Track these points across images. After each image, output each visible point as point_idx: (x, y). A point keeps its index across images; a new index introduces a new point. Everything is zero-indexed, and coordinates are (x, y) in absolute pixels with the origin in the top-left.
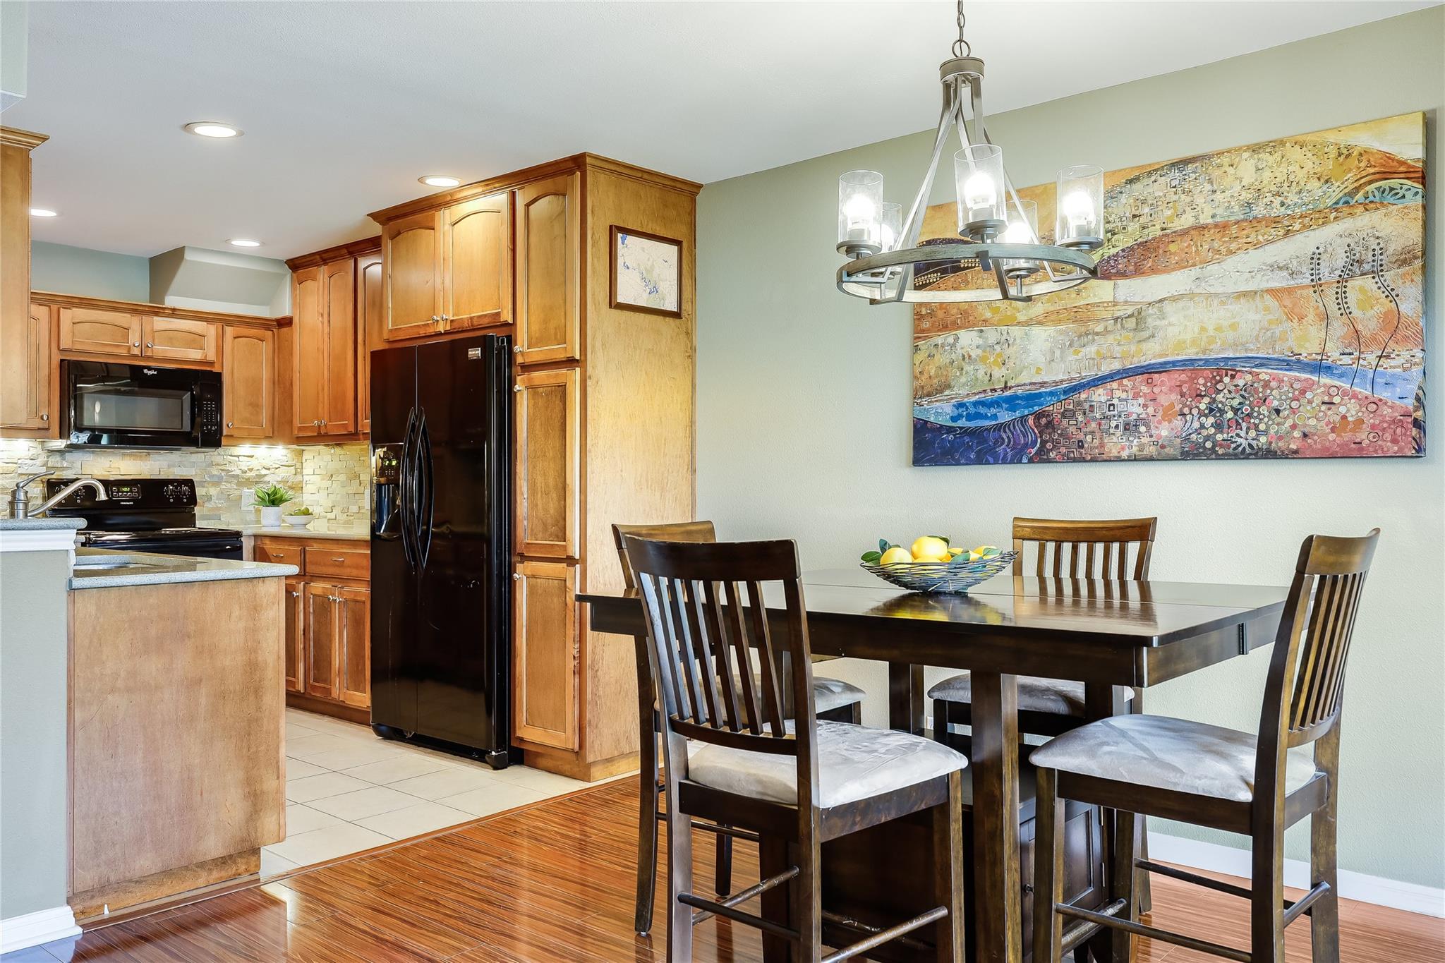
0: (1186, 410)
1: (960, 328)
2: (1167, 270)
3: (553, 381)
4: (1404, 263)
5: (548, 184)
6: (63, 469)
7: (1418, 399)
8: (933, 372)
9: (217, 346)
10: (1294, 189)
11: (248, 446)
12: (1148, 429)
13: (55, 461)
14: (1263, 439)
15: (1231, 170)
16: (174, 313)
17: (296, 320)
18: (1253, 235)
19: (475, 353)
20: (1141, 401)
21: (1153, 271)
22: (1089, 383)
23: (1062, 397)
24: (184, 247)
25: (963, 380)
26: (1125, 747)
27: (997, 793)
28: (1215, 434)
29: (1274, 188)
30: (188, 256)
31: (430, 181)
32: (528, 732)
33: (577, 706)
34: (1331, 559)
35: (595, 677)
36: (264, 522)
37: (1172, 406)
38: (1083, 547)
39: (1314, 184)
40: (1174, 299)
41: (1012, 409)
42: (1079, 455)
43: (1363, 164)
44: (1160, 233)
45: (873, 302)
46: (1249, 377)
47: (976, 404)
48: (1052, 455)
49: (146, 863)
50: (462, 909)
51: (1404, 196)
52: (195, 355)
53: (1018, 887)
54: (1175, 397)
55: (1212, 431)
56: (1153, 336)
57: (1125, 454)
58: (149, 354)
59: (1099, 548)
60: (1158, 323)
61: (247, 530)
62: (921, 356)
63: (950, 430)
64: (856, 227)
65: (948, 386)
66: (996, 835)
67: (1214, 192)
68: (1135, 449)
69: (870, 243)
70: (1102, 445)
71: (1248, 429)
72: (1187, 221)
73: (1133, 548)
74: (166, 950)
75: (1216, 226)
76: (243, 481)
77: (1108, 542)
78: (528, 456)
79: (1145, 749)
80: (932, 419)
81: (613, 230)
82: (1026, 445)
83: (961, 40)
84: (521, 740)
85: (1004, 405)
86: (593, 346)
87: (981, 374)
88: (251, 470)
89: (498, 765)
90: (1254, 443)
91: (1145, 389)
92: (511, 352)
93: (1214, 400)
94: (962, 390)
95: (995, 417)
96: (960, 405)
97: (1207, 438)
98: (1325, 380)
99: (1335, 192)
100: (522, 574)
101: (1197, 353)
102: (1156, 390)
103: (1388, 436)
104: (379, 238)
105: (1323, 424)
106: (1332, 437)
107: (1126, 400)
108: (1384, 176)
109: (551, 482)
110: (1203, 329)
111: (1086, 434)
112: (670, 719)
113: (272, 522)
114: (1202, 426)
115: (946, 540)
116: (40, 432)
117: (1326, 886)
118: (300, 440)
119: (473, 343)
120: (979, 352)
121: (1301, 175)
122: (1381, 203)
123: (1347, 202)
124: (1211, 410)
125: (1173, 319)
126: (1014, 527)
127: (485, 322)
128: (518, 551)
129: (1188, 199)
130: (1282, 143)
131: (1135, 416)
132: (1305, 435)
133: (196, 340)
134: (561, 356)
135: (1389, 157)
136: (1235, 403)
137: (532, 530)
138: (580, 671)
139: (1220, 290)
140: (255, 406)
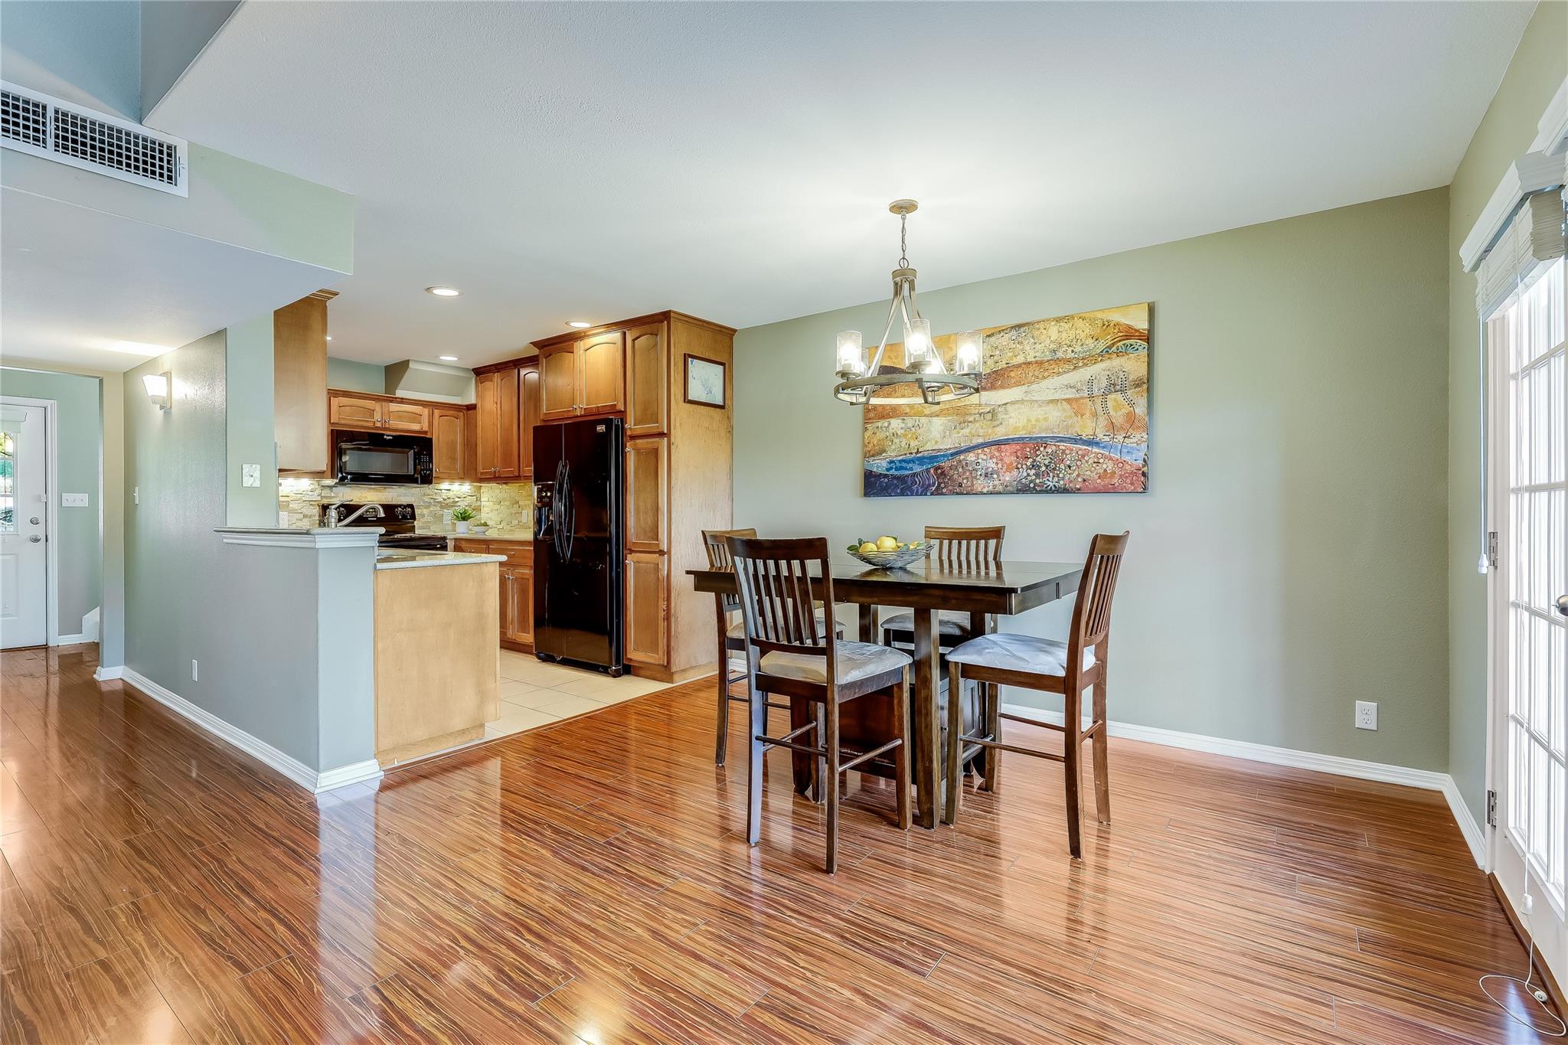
0: (1019, 466)
1: (891, 417)
2: (1009, 387)
3: (650, 446)
4: (1138, 386)
5: (646, 328)
6: (331, 497)
7: (1145, 461)
8: (875, 443)
9: (429, 422)
10: (1079, 343)
11: (447, 483)
12: (998, 476)
13: (327, 492)
14: (1062, 482)
15: (1045, 332)
16: (402, 401)
17: (479, 406)
18: (1056, 369)
19: (601, 428)
20: (994, 460)
21: (1002, 387)
22: (965, 450)
23: (950, 458)
24: (408, 361)
25: (893, 447)
26: (997, 650)
27: (929, 676)
28: (1035, 479)
29: (1068, 342)
30: (411, 365)
31: (572, 324)
32: (635, 654)
33: (665, 639)
34: (1106, 547)
35: (676, 621)
36: (458, 531)
37: (1011, 463)
38: (964, 543)
39: (1090, 341)
40: (1013, 403)
41: (921, 464)
42: (961, 491)
43: (1116, 331)
44: (1005, 366)
45: (852, 404)
46: (1053, 448)
47: (900, 461)
48: (944, 490)
49: (420, 733)
50: (612, 755)
51: (1137, 349)
52: (416, 427)
53: (939, 728)
54: (1013, 458)
55: (1034, 477)
56: (1001, 424)
57: (985, 491)
58: (387, 426)
59: (973, 543)
60: (1004, 416)
61: (450, 536)
62: (867, 434)
63: (886, 476)
64: (846, 362)
65: (885, 451)
66: (928, 699)
67: (1035, 343)
68: (991, 487)
69: (855, 371)
70: (973, 485)
71: (1054, 476)
72: (1020, 359)
73: (992, 543)
74: (439, 783)
75: (1036, 362)
76: (445, 505)
77: (978, 539)
78: (635, 490)
79: (1007, 650)
80: (875, 470)
81: (686, 357)
82: (929, 485)
83: (904, 258)
84: (631, 660)
85: (917, 462)
86: (675, 425)
87: (903, 444)
88: (448, 498)
89: (617, 675)
90: (1057, 484)
91: (997, 454)
92: (623, 427)
93: (1035, 461)
94: (892, 453)
95: (911, 469)
96: (891, 462)
97: (1031, 482)
98: (1096, 450)
99: (1101, 346)
100: (630, 561)
101: (1026, 434)
102: (1003, 454)
103: (1128, 481)
104: (537, 356)
105: (1094, 474)
106: (1099, 481)
107: (986, 460)
108: (1127, 337)
109: (649, 506)
110: (1029, 420)
111: (963, 479)
112: (751, 638)
113: (462, 530)
114: (1028, 475)
115: (896, 539)
116: (318, 475)
117: (1100, 722)
118: (481, 480)
119: (600, 422)
120: (903, 431)
121: (1083, 335)
122: (1126, 353)
123: (1107, 351)
124: (1033, 466)
125: (1012, 415)
126: (926, 531)
127: (606, 410)
128: (628, 547)
129: (1021, 347)
130: (1073, 317)
131: (991, 469)
132: (1084, 480)
133: (415, 418)
134: (655, 431)
135: (1130, 327)
136: (1047, 462)
137: (637, 535)
138: (668, 618)
139: (1040, 398)
140: (453, 459)
